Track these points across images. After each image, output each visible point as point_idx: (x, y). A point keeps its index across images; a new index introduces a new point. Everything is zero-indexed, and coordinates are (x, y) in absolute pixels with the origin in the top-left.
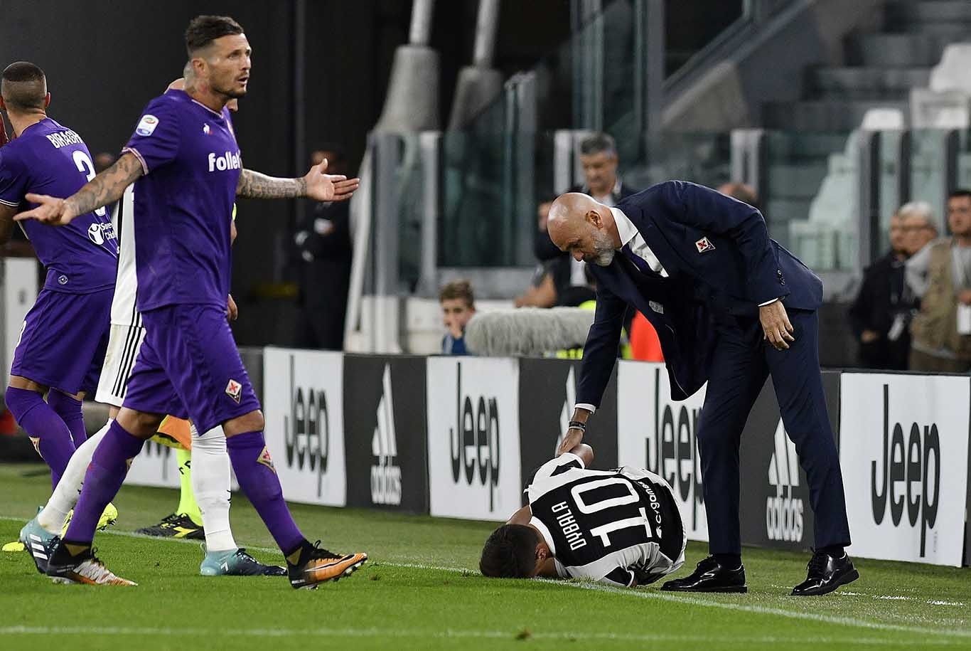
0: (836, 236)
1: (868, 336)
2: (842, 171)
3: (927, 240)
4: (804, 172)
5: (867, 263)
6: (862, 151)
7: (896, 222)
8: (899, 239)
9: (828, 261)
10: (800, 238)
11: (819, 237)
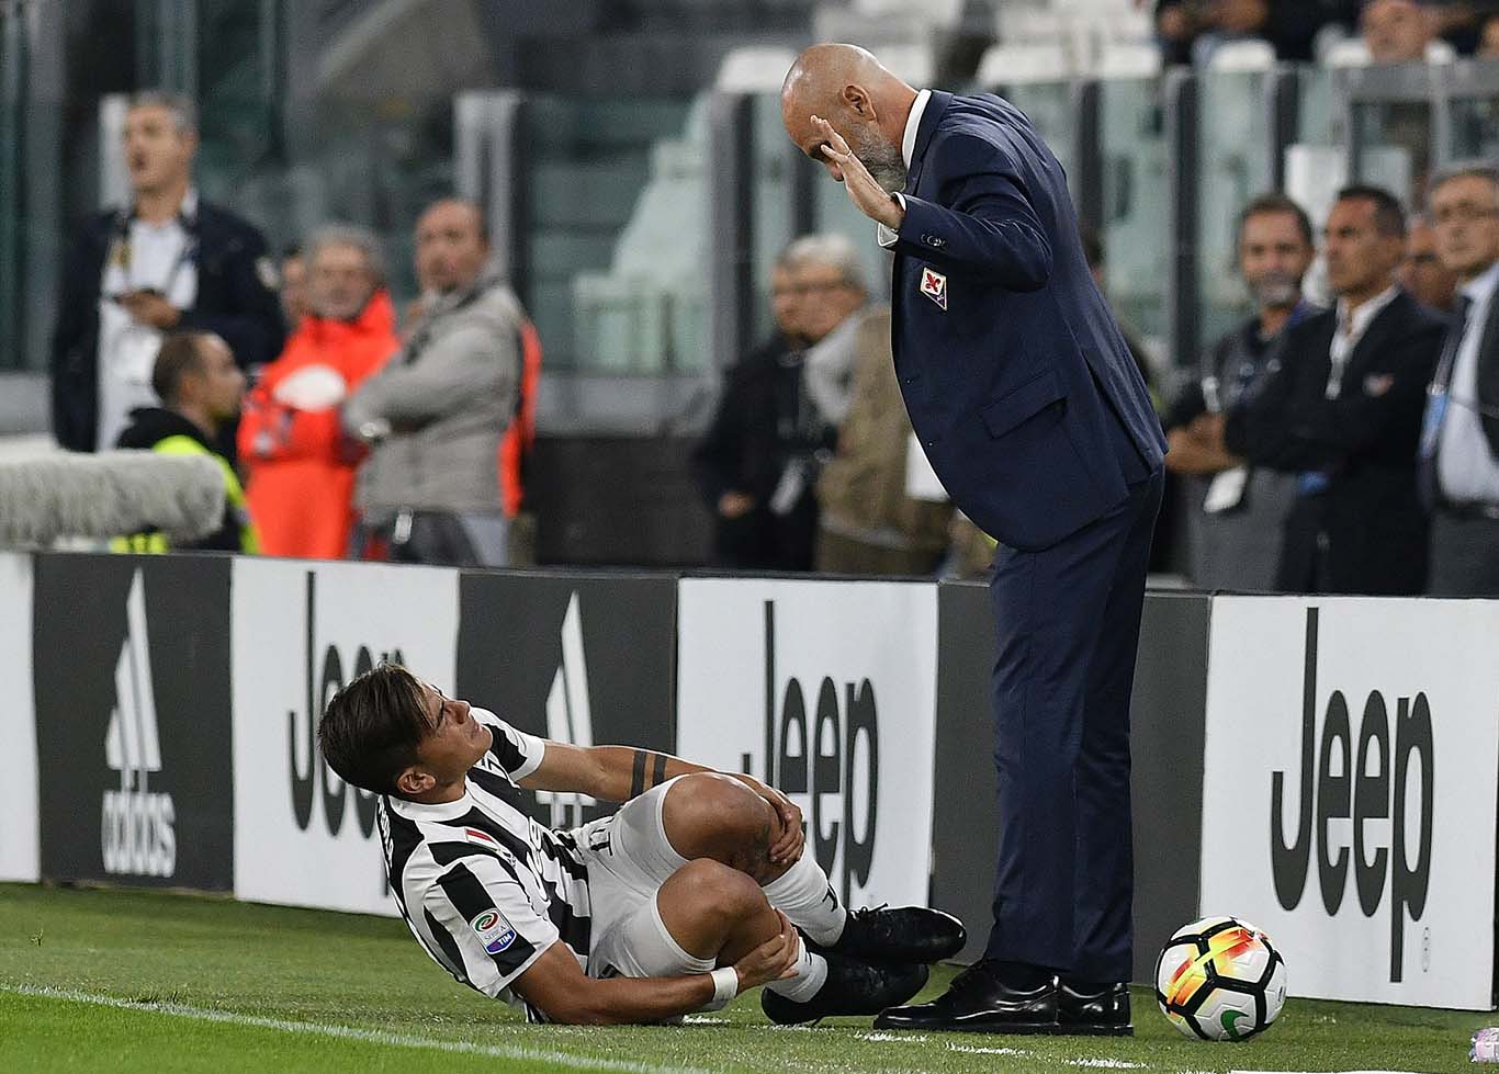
0: (668, 304)
1: (732, 504)
2: (679, 174)
3: (846, 311)
4: (605, 177)
5: (730, 356)
6: (717, 136)
7: (784, 278)
8: (791, 312)
9: (651, 355)
10: (596, 309)
11: (634, 306)
